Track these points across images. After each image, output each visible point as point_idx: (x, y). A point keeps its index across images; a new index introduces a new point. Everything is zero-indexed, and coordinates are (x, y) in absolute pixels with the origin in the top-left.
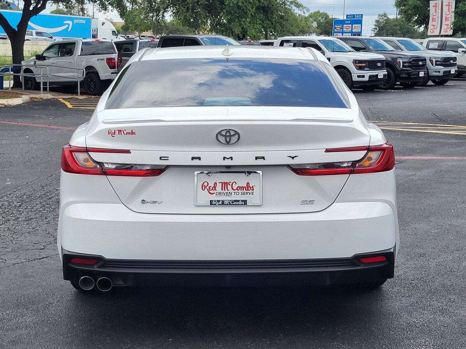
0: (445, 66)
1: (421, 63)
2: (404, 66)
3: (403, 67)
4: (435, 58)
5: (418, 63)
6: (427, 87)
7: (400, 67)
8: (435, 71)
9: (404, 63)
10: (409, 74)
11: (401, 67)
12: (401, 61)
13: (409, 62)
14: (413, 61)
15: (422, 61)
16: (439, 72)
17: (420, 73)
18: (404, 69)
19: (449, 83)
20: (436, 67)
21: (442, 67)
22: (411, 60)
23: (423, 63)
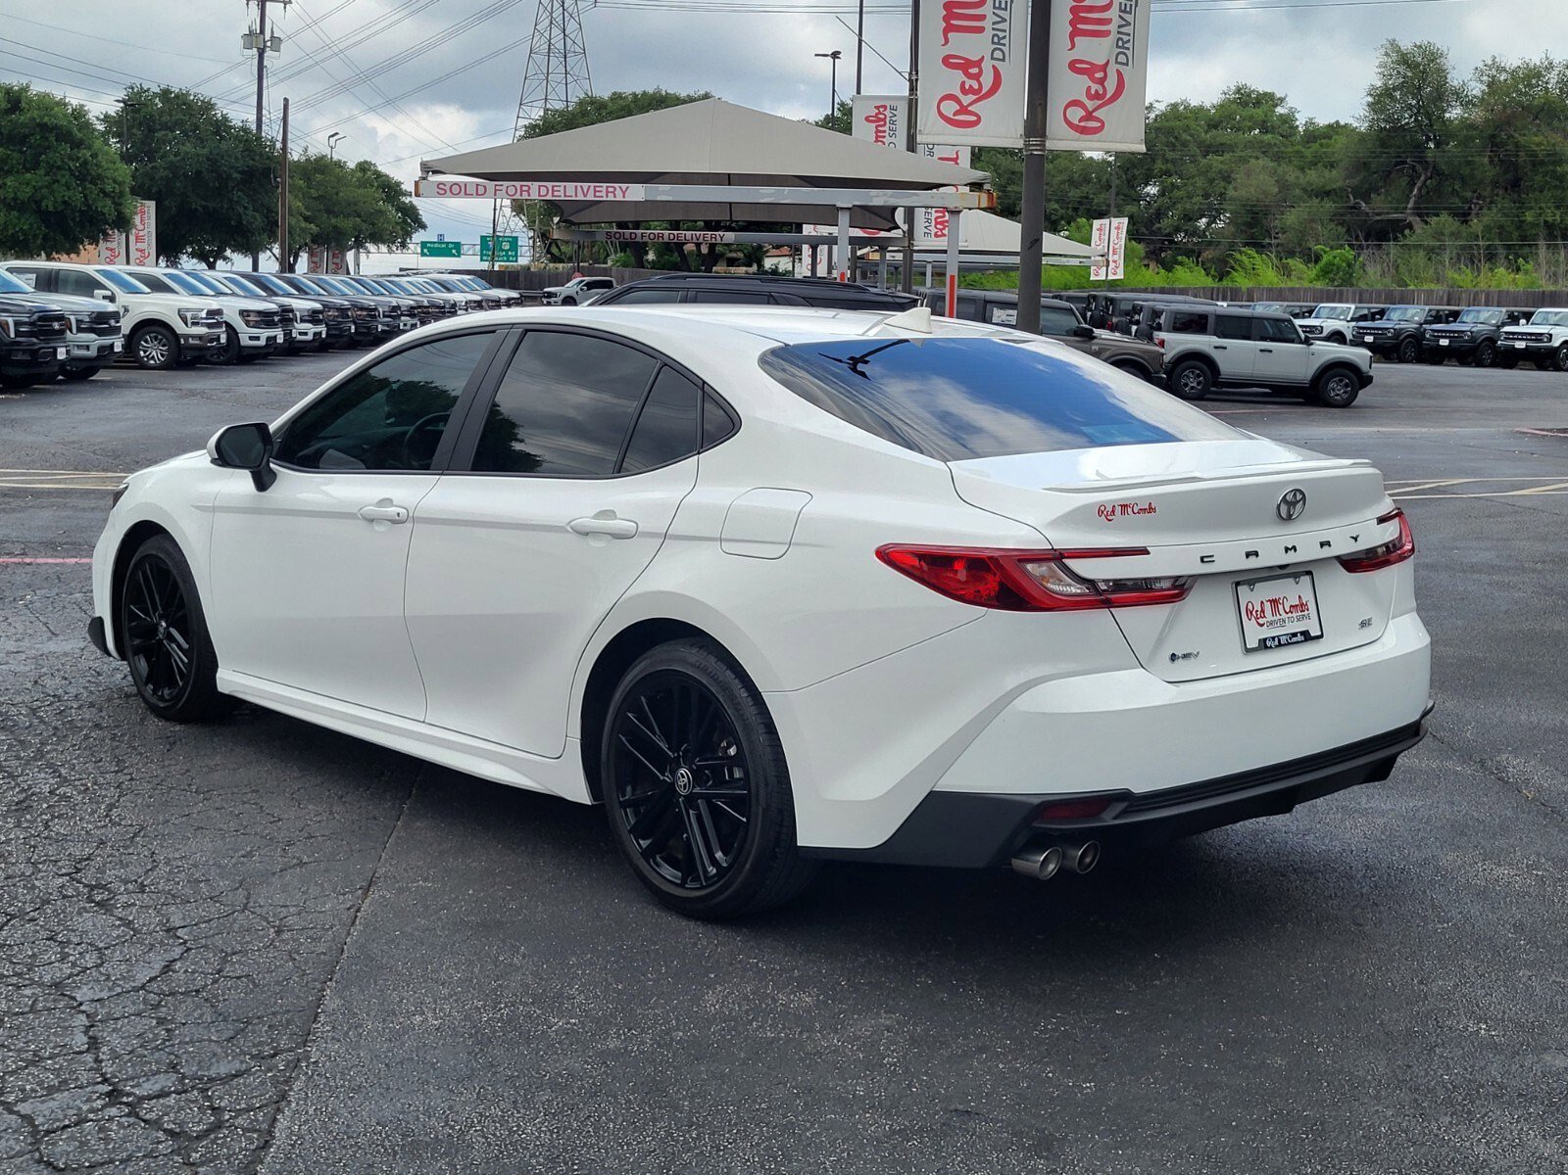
0: (100, 333)
1: (56, 326)
2: (18, 333)
3: (16, 336)
4: (74, 313)
5: (51, 326)
6: (57, 387)
7: (9, 336)
8: (78, 346)
9: (17, 324)
10: (34, 353)
11: (12, 335)
12: (10, 321)
13: (31, 324)
14: (40, 319)
15: (58, 321)
16: (88, 348)
17: (59, 350)
18: (18, 339)
19: (102, 375)
20: (79, 335)
21: (93, 336)
22: (35, 316)
23: (61, 325)
